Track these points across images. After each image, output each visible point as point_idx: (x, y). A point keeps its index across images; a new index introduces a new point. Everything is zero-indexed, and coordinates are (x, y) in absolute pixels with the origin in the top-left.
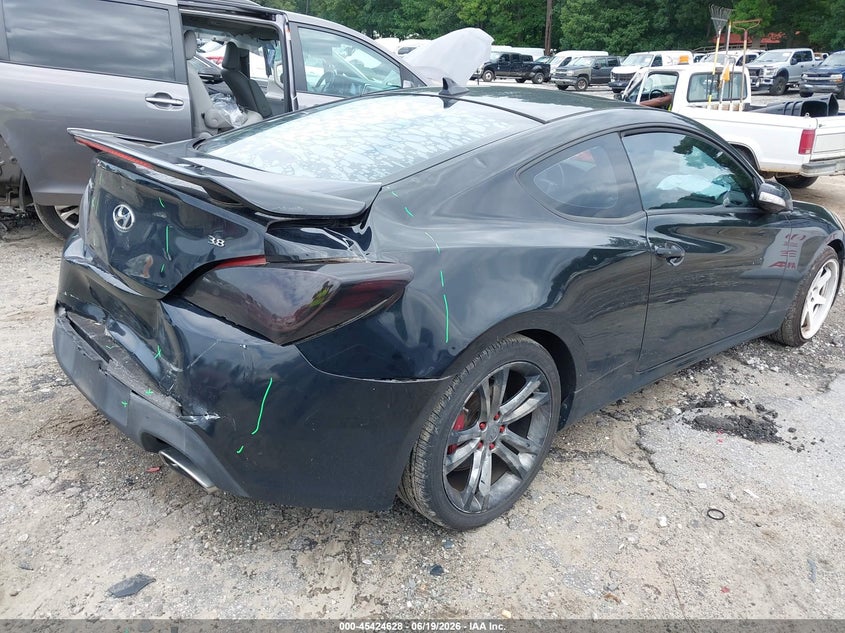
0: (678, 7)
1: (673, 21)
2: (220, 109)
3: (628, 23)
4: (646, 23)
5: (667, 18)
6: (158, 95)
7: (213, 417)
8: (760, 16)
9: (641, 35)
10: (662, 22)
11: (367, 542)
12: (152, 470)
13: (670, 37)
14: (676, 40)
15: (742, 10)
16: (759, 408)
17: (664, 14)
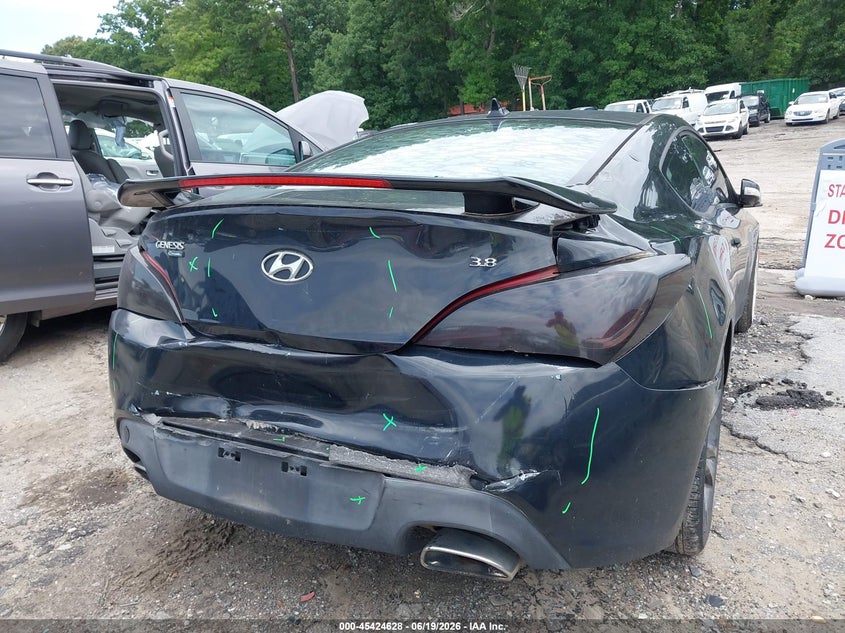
0: (415, 85)
1: (414, 97)
2: (101, 189)
3: (374, 101)
4: (390, 101)
5: (408, 95)
6: (41, 175)
7: (530, 475)
8: (487, 87)
9: (389, 112)
10: (405, 99)
11: (618, 596)
12: (304, 598)
13: (414, 112)
14: (419, 113)
15: (471, 84)
16: (787, 382)
17: (405, 92)
